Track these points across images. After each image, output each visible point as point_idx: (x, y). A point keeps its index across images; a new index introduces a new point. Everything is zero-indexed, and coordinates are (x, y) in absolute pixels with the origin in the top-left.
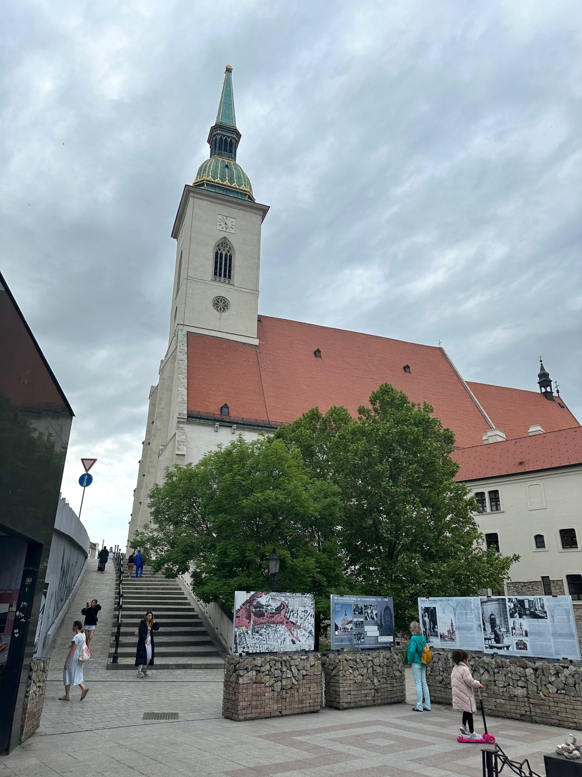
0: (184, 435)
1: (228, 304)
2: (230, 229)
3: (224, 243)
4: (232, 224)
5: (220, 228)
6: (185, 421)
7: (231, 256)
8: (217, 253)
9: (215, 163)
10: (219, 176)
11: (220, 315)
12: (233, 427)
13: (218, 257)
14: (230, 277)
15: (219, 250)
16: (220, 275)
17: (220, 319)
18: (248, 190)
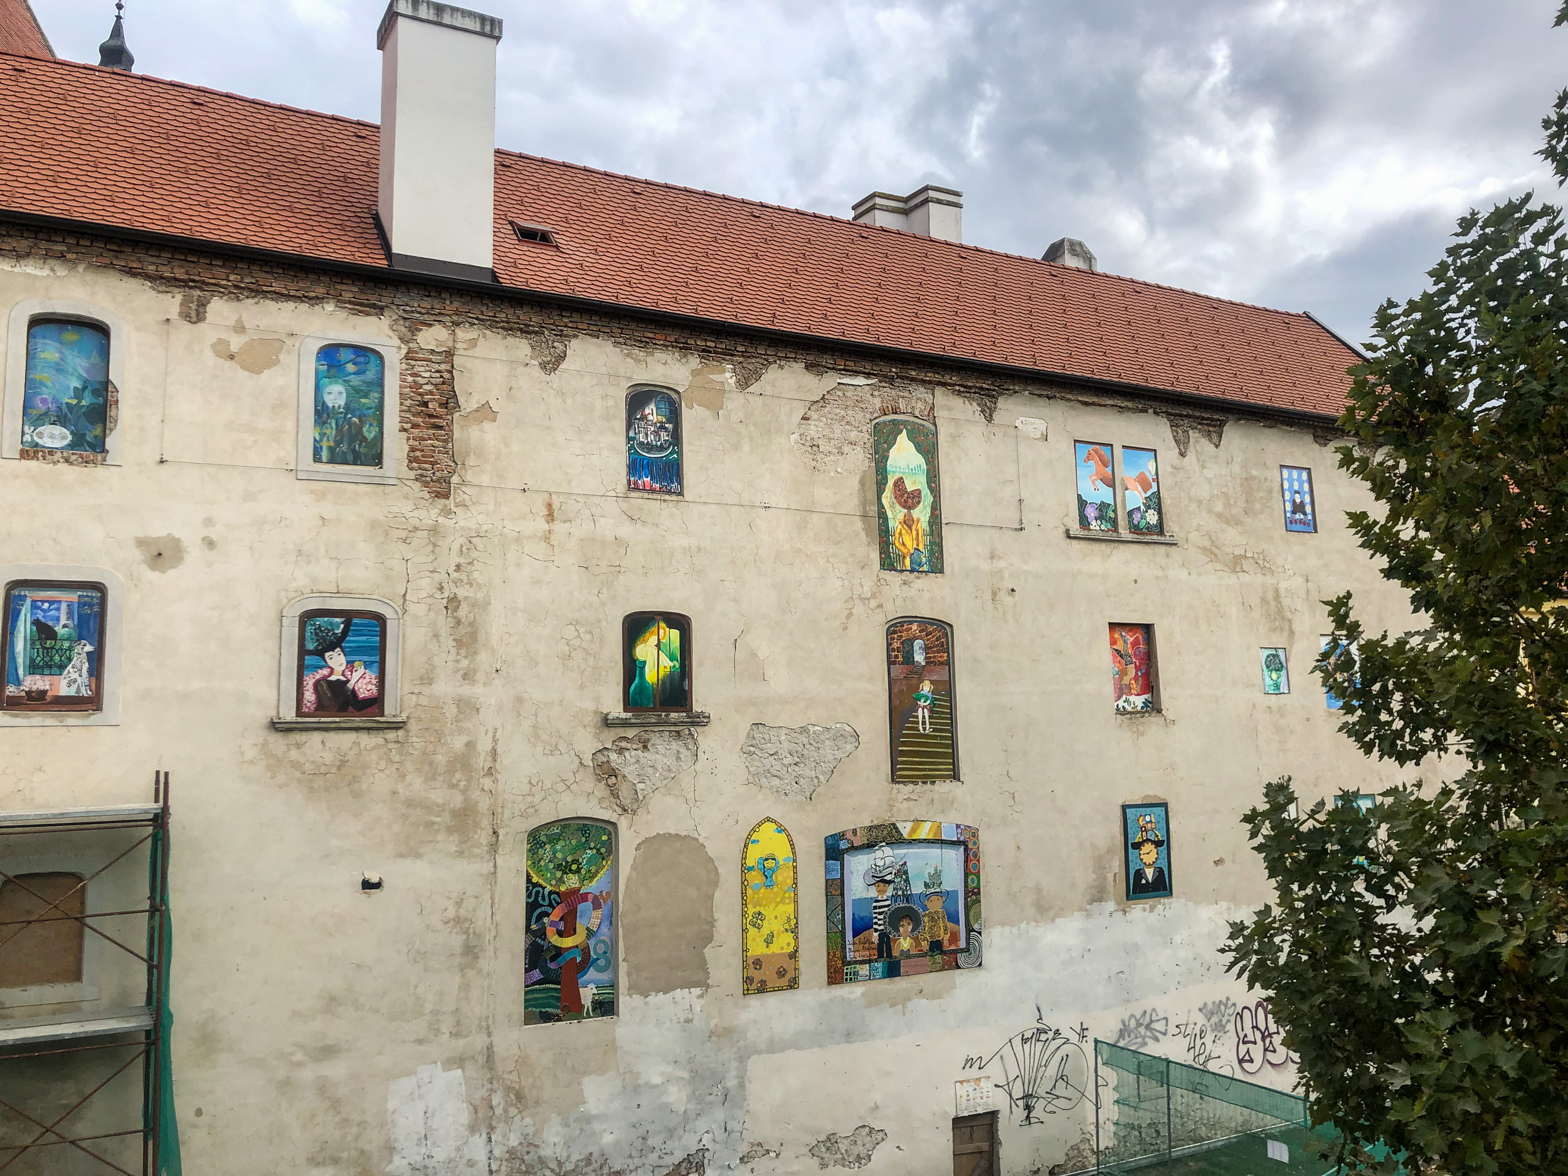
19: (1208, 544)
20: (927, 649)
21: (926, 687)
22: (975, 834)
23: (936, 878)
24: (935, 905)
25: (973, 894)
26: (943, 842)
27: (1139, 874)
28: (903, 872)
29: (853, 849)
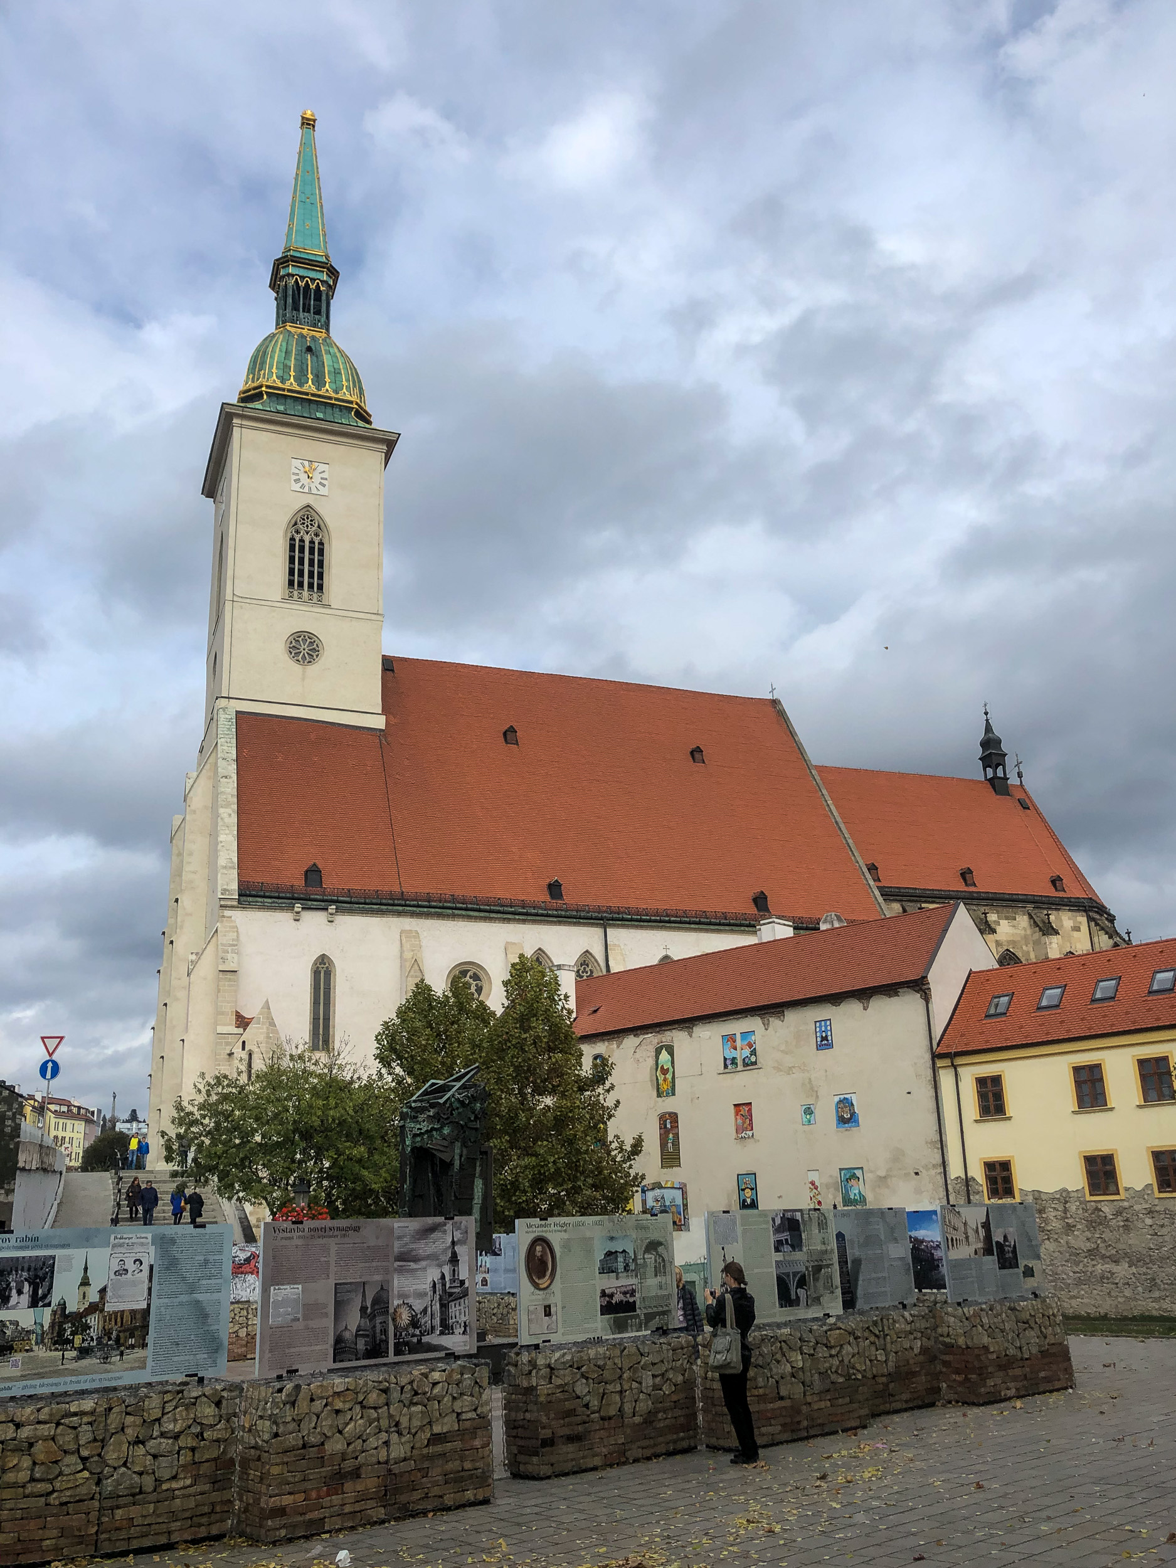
0: (234, 932)
1: (320, 645)
2: (320, 487)
3: (307, 518)
4: (323, 475)
5: (297, 487)
6: (235, 903)
7: (321, 543)
8: (292, 539)
9: (284, 344)
10: (292, 373)
11: (304, 672)
12: (330, 911)
13: (294, 548)
14: (320, 587)
15: (298, 532)
16: (301, 585)
17: (303, 679)
18: (354, 398)
19: (776, 1065)
20: (671, 1123)
21: (671, 1136)
22: (685, 1185)
23: (673, 1200)
24: (674, 1209)
25: (685, 1206)
26: (675, 1188)
27: (744, 1201)
28: (663, 1198)
29: (648, 1190)
